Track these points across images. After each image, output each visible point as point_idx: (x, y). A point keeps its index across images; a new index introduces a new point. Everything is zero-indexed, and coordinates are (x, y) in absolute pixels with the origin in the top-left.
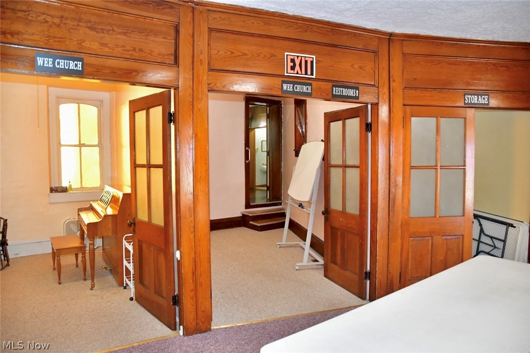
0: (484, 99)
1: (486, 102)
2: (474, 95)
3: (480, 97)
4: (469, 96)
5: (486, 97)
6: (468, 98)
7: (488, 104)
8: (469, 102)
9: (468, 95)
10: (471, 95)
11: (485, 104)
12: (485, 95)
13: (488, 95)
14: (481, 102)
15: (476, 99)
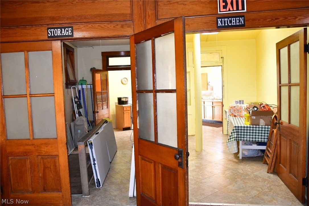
0: (67, 31)
1: (69, 34)
2: (57, 28)
3: (63, 29)
4: (52, 30)
5: (69, 29)
6: (51, 32)
7: (72, 35)
8: (53, 35)
9: (51, 28)
10: (54, 28)
11: (68, 36)
12: (68, 27)
13: (72, 27)
14: (64, 34)
15: (59, 32)
